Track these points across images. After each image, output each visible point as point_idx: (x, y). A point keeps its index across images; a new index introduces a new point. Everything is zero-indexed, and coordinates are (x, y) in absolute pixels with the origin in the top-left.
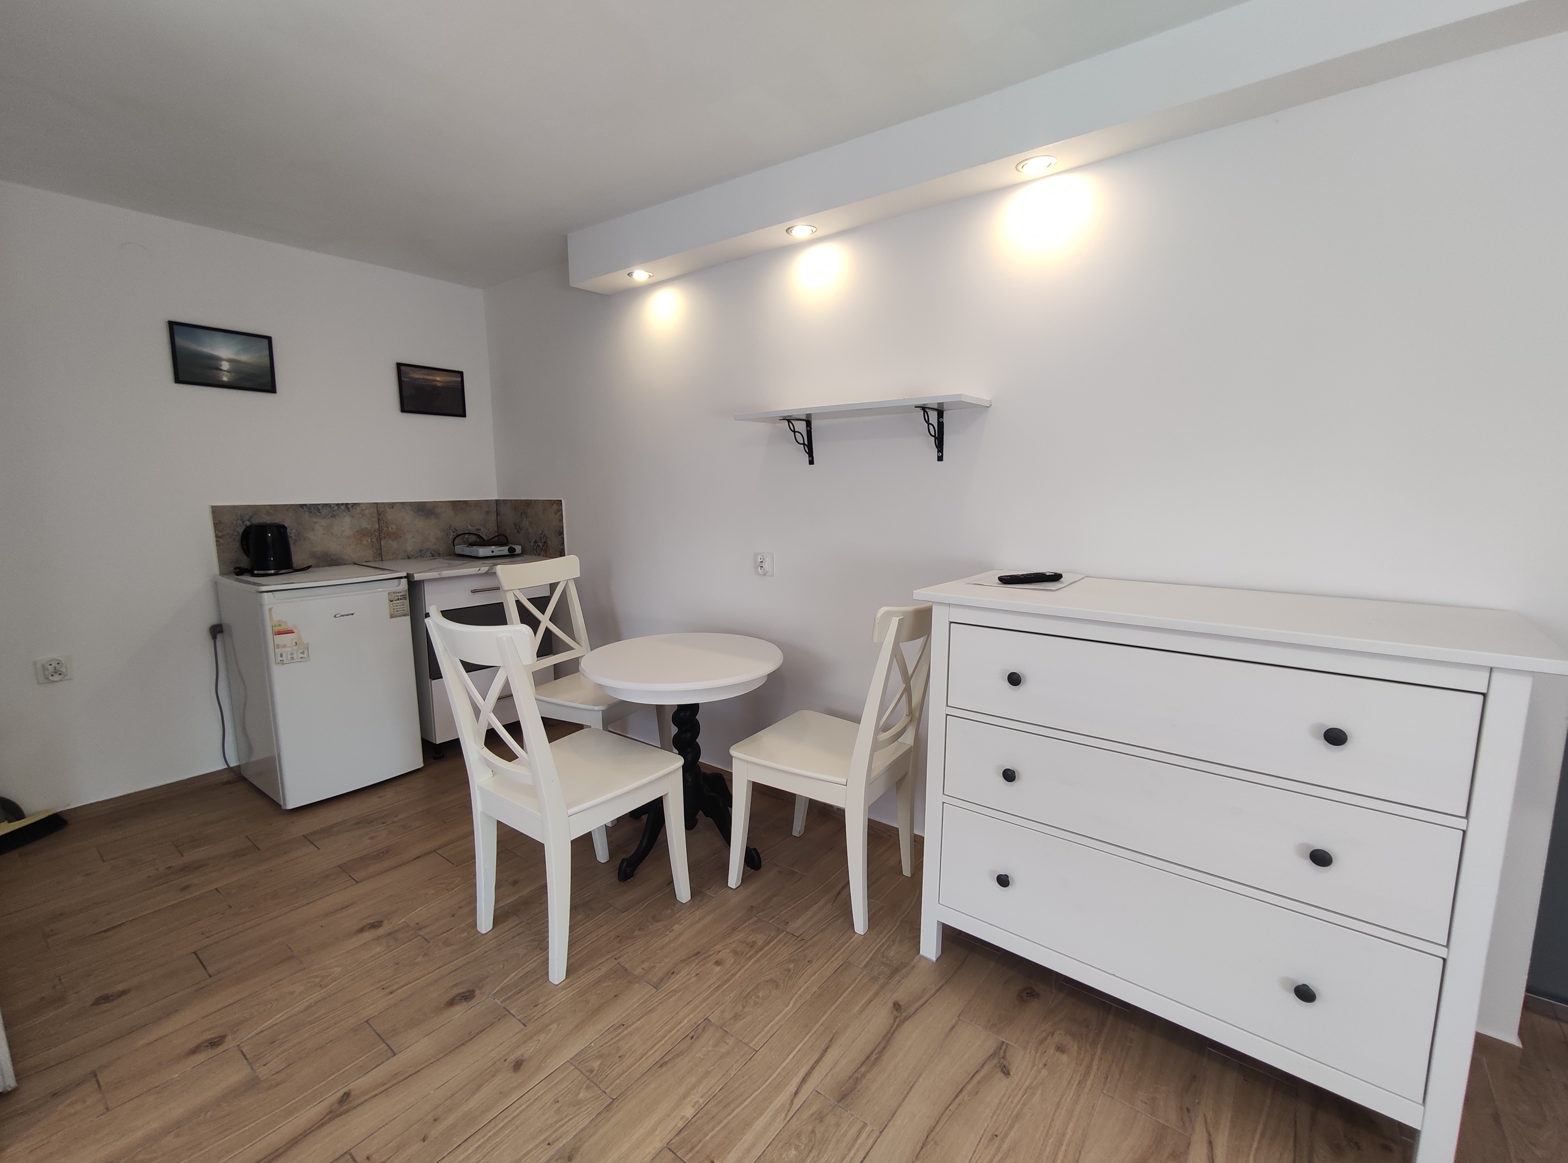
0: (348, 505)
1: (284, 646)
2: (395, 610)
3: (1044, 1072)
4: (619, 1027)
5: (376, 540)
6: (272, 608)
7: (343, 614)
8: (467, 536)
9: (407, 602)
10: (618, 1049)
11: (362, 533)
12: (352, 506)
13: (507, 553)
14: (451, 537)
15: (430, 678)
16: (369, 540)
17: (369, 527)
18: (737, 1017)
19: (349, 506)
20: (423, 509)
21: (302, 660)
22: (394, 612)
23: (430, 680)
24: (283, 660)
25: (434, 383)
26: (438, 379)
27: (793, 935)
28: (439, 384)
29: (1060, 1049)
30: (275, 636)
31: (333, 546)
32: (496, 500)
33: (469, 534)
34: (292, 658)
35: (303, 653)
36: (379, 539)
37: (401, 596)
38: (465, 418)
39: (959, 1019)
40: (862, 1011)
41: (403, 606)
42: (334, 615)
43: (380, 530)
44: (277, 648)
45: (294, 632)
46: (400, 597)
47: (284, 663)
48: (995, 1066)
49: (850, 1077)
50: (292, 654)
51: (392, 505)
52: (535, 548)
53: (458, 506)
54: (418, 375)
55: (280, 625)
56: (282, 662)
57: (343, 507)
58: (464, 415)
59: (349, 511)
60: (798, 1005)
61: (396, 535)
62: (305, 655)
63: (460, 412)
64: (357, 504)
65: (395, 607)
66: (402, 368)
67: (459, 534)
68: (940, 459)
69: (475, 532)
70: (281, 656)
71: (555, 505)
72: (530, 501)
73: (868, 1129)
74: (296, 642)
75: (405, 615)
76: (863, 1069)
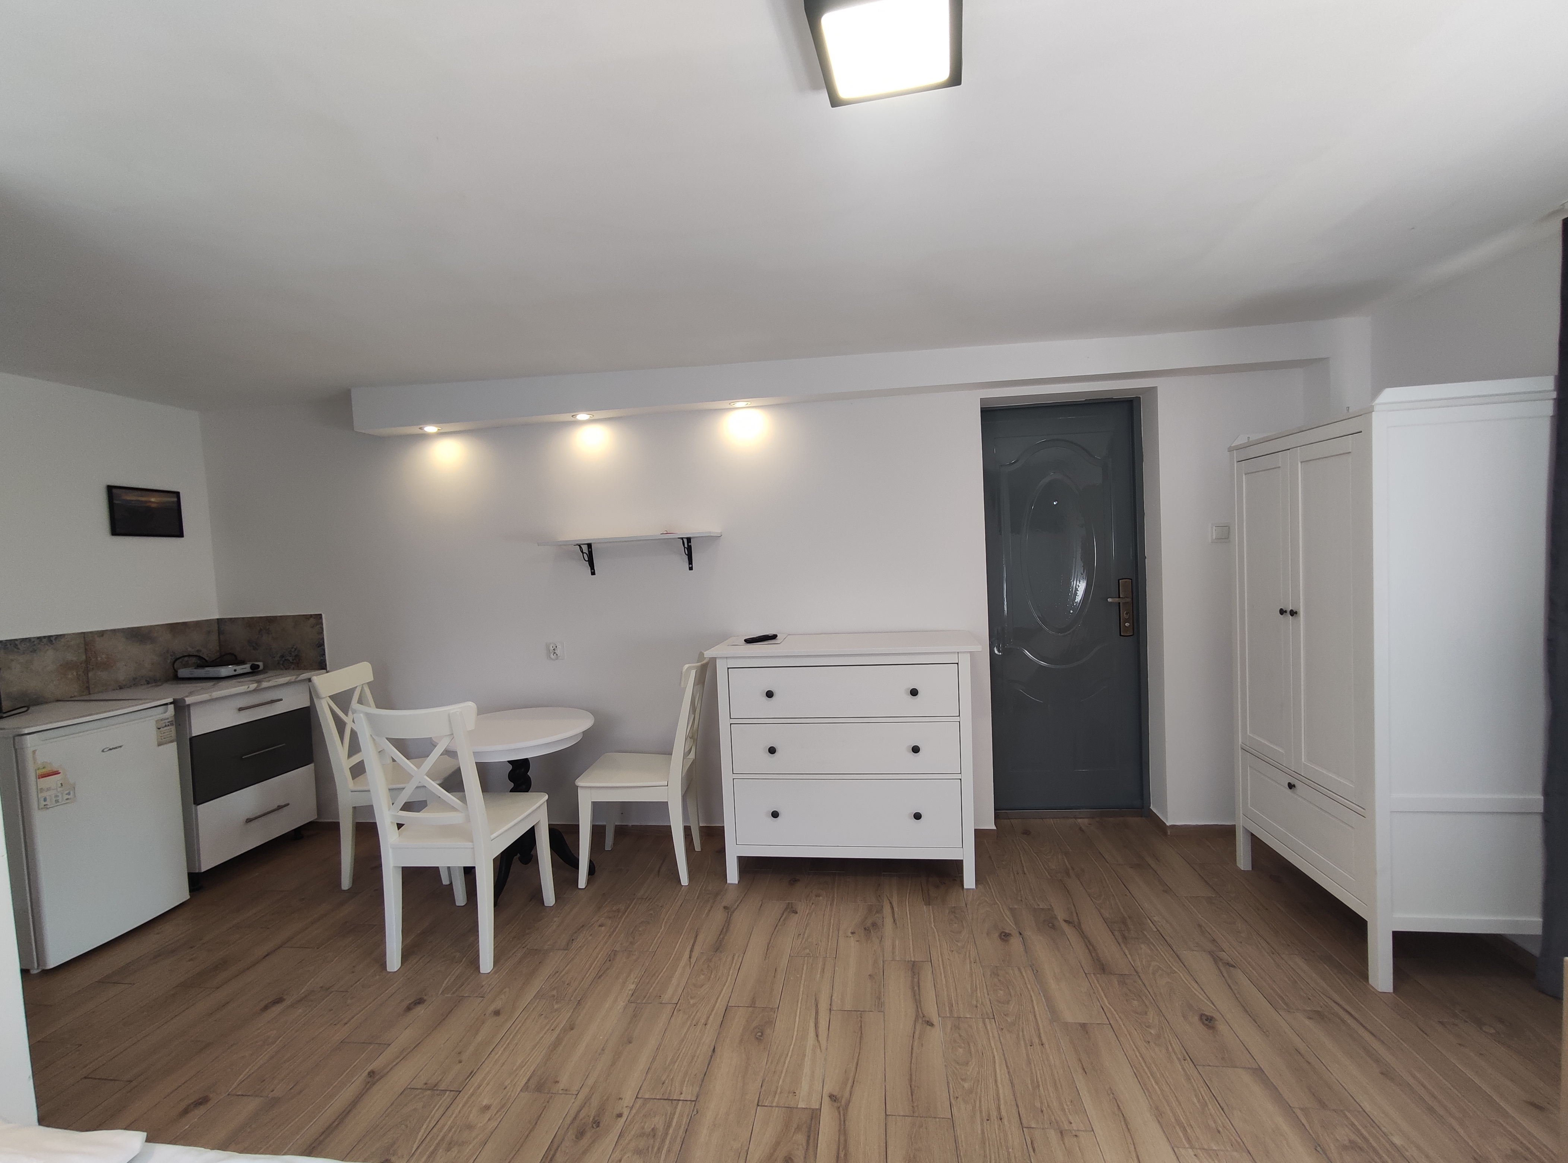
0: (51, 638)
1: (48, 789)
2: (163, 738)
3: (813, 906)
4: (555, 973)
5: (83, 672)
6: (36, 750)
7: (111, 747)
8: (186, 659)
9: (173, 728)
10: (564, 982)
11: (67, 667)
12: (56, 638)
13: (249, 670)
14: (169, 661)
15: (194, 804)
16: (75, 674)
17: (75, 659)
18: (632, 943)
19: (53, 639)
20: (137, 635)
21: (68, 801)
22: (162, 739)
23: (193, 806)
24: (46, 805)
25: (148, 504)
26: (153, 500)
27: (643, 899)
28: (154, 505)
29: (818, 896)
30: (38, 780)
31: (33, 684)
32: (218, 619)
33: (189, 656)
34: (57, 801)
35: (69, 794)
36: (86, 671)
37: (169, 722)
38: (183, 538)
39: (762, 902)
40: (708, 915)
41: (171, 733)
42: (101, 750)
43: (87, 661)
44: (41, 792)
45: (60, 773)
46: (167, 724)
47: (48, 807)
48: (789, 912)
49: (716, 942)
50: (57, 796)
51: (102, 633)
52: (281, 662)
53: (174, 628)
54: (131, 497)
55: (44, 768)
56: (46, 806)
57: (45, 640)
58: (180, 534)
59: (52, 644)
60: (667, 926)
61: (106, 666)
62: (71, 796)
63: (179, 533)
64: (61, 635)
65: (163, 735)
66: (114, 491)
67: (178, 657)
68: (691, 569)
69: (194, 654)
70: (45, 800)
71: (312, 619)
72: (276, 617)
73: (737, 955)
74: (61, 784)
75: (172, 742)
76: (721, 936)
